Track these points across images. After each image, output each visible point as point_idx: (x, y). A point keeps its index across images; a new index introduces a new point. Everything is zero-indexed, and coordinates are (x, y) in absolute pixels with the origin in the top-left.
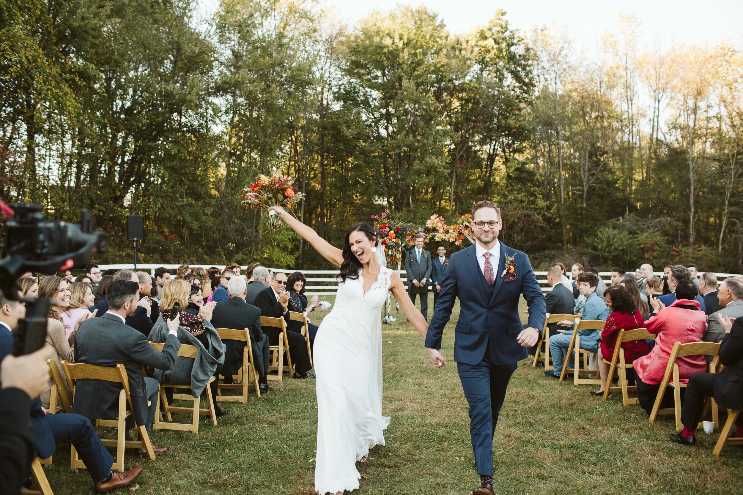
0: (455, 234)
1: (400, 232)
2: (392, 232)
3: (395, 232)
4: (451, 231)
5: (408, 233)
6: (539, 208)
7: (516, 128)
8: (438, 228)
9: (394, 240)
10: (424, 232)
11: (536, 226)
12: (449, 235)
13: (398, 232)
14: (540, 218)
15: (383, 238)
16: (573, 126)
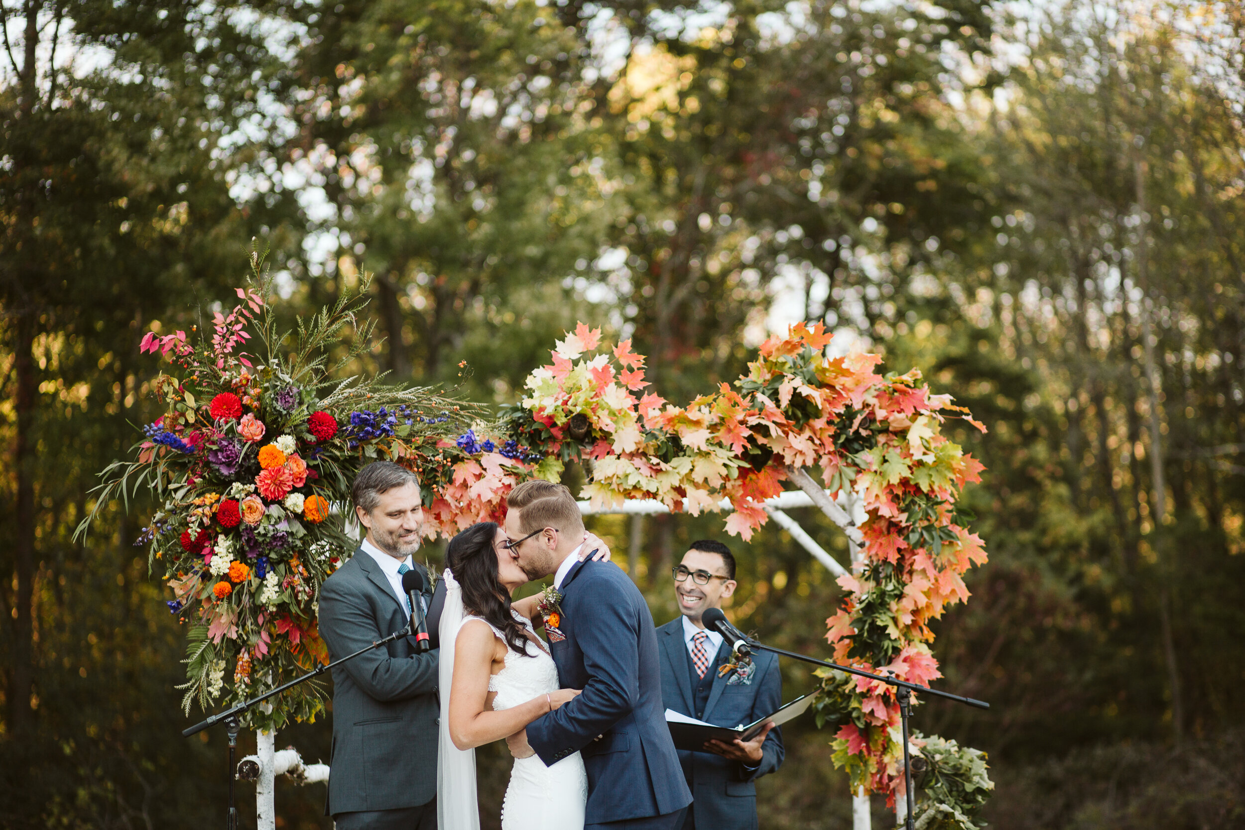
0: (722, 456)
1: (343, 447)
2: (286, 443)
3: (303, 449)
4: (693, 438)
5: (398, 449)
6: (1055, 545)
7: (934, 174)
8: (603, 421)
9: (296, 501)
10: (509, 451)
11: (1040, 634)
12: (681, 465)
13: (324, 442)
14: (1063, 591)
15: (222, 485)
16: (1204, 155)
